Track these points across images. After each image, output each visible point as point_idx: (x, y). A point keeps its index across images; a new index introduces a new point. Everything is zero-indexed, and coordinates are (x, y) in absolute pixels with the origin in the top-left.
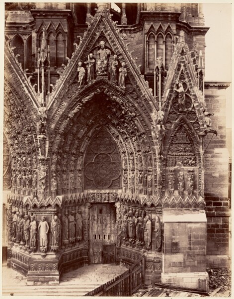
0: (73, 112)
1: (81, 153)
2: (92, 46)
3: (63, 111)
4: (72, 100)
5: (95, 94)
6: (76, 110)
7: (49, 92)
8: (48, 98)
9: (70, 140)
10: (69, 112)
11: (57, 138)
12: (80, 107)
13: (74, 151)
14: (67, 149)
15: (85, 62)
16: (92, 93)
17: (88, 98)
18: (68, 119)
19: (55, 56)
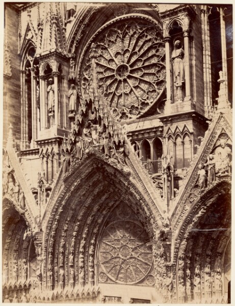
0: (197, 216)
1: (219, 253)
2: (212, 146)
3: (186, 215)
4: (194, 204)
5: (219, 196)
6: (200, 214)
7: (173, 197)
8: (172, 203)
9: (202, 242)
10: (193, 217)
11: (183, 243)
12: (205, 210)
13: (209, 253)
14: (199, 251)
15: (205, 165)
16: (216, 194)
17: (212, 200)
18: (193, 223)
19: (182, 157)
